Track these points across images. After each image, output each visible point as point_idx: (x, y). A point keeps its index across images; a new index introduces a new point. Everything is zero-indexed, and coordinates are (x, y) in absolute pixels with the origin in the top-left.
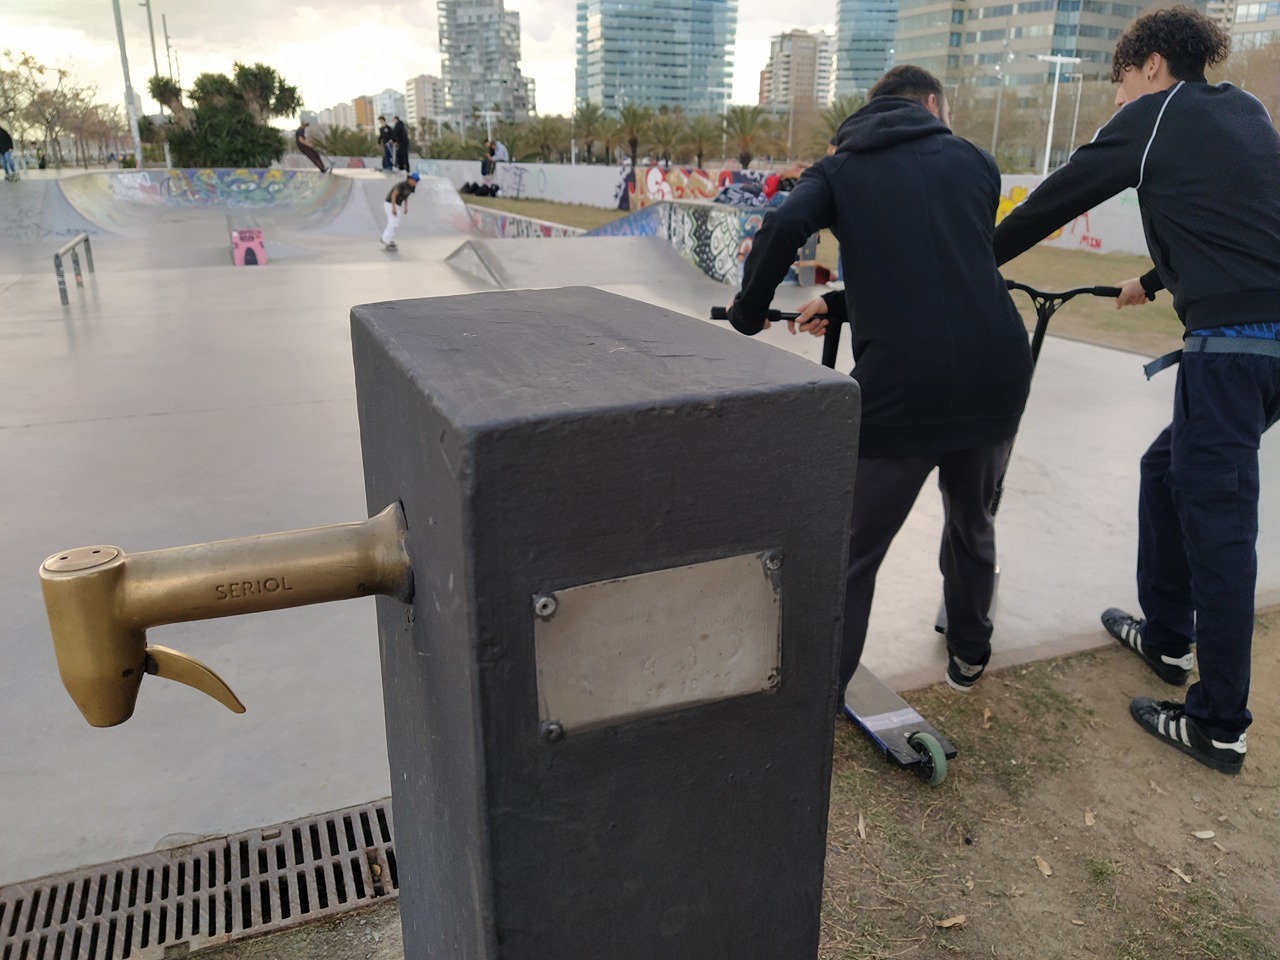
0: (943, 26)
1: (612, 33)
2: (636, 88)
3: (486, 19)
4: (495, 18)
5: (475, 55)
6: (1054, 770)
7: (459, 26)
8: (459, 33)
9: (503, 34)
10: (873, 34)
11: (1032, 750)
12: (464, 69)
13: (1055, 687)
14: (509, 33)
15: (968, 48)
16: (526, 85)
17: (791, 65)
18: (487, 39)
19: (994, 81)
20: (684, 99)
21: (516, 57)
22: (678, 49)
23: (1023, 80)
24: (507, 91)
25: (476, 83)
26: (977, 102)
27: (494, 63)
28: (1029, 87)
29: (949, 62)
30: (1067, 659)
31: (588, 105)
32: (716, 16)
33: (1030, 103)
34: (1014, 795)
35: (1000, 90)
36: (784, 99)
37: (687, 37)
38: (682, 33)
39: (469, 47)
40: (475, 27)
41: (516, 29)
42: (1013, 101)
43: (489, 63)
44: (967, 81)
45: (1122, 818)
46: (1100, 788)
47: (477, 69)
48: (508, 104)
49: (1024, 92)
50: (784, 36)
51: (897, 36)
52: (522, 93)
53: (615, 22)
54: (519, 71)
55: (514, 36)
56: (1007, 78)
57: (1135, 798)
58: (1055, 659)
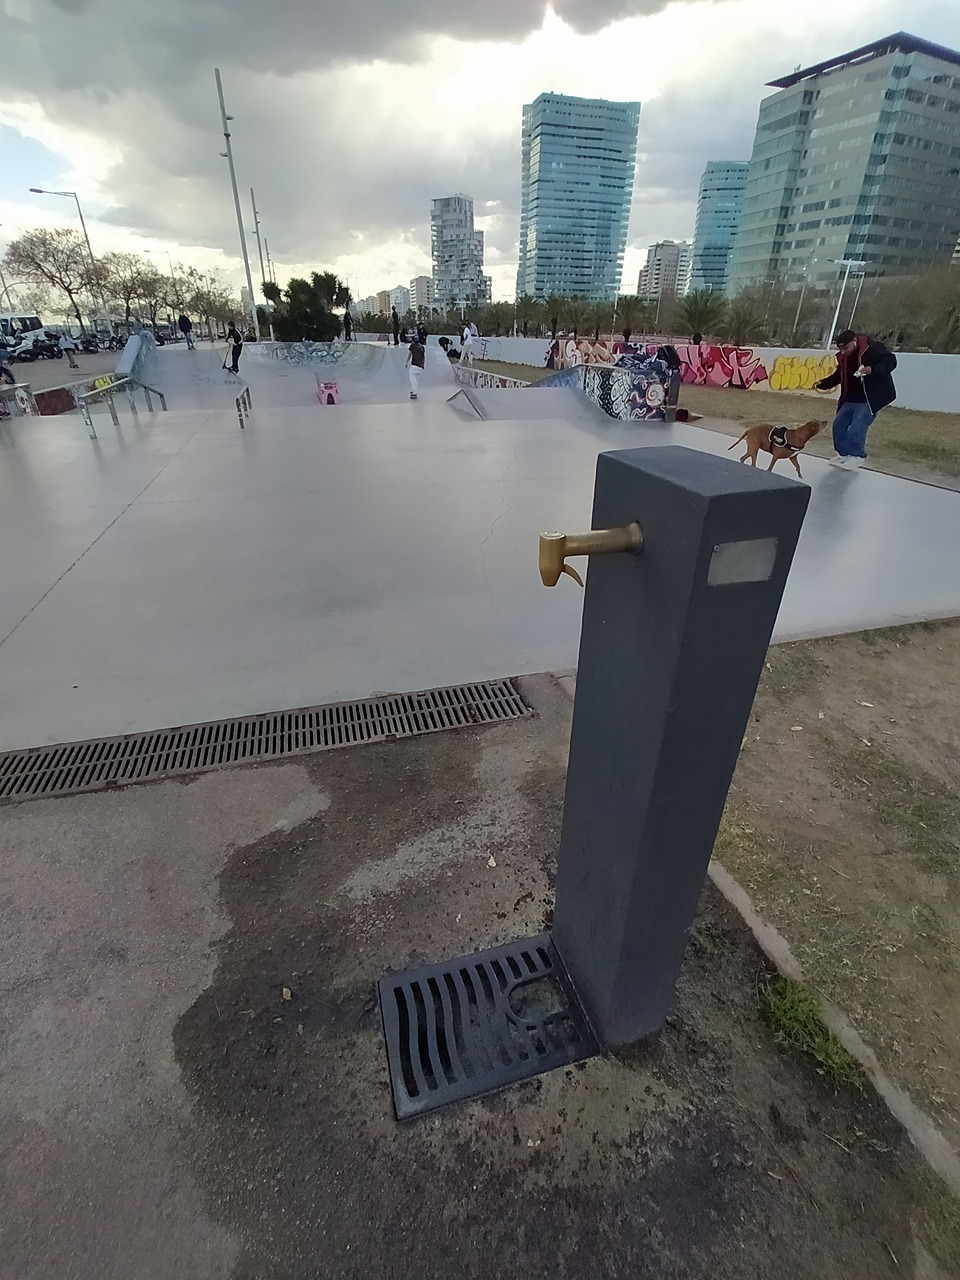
0: (770, 238)
1: (543, 245)
2: (557, 283)
3: (462, 237)
4: (468, 236)
5: (454, 262)
6: (804, 692)
7: (445, 242)
8: (444, 247)
9: (472, 247)
10: (719, 244)
11: (794, 683)
12: (447, 272)
13: (809, 654)
14: (476, 246)
15: (785, 254)
16: (486, 282)
17: (661, 267)
18: (462, 251)
19: (801, 278)
20: (588, 291)
21: (480, 263)
22: (587, 255)
23: (821, 277)
24: (474, 286)
25: (454, 281)
26: (787, 293)
27: (466, 267)
28: (826, 282)
29: (770, 264)
30: (817, 641)
31: (526, 295)
32: (612, 232)
33: (824, 293)
34: (782, 702)
35: (803, 284)
36: (655, 290)
37: (592, 247)
38: (590, 244)
39: (450, 256)
40: (455, 243)
41: (481, 243)
42: (813, 292)
43: (463, 267)
44: (781, 278)
45: (839, 717)
46: (828, 702)
47: (455, 272)
48: (474, 294)
49: (821, 286)
50: (658, 246)
51: (736, 245)
52: (483, 287)
53: (546, 237)
54: (482, 272)
55: (479, 248)
56: (810, 276)
57: (847, 708)
58: (811, 640)
